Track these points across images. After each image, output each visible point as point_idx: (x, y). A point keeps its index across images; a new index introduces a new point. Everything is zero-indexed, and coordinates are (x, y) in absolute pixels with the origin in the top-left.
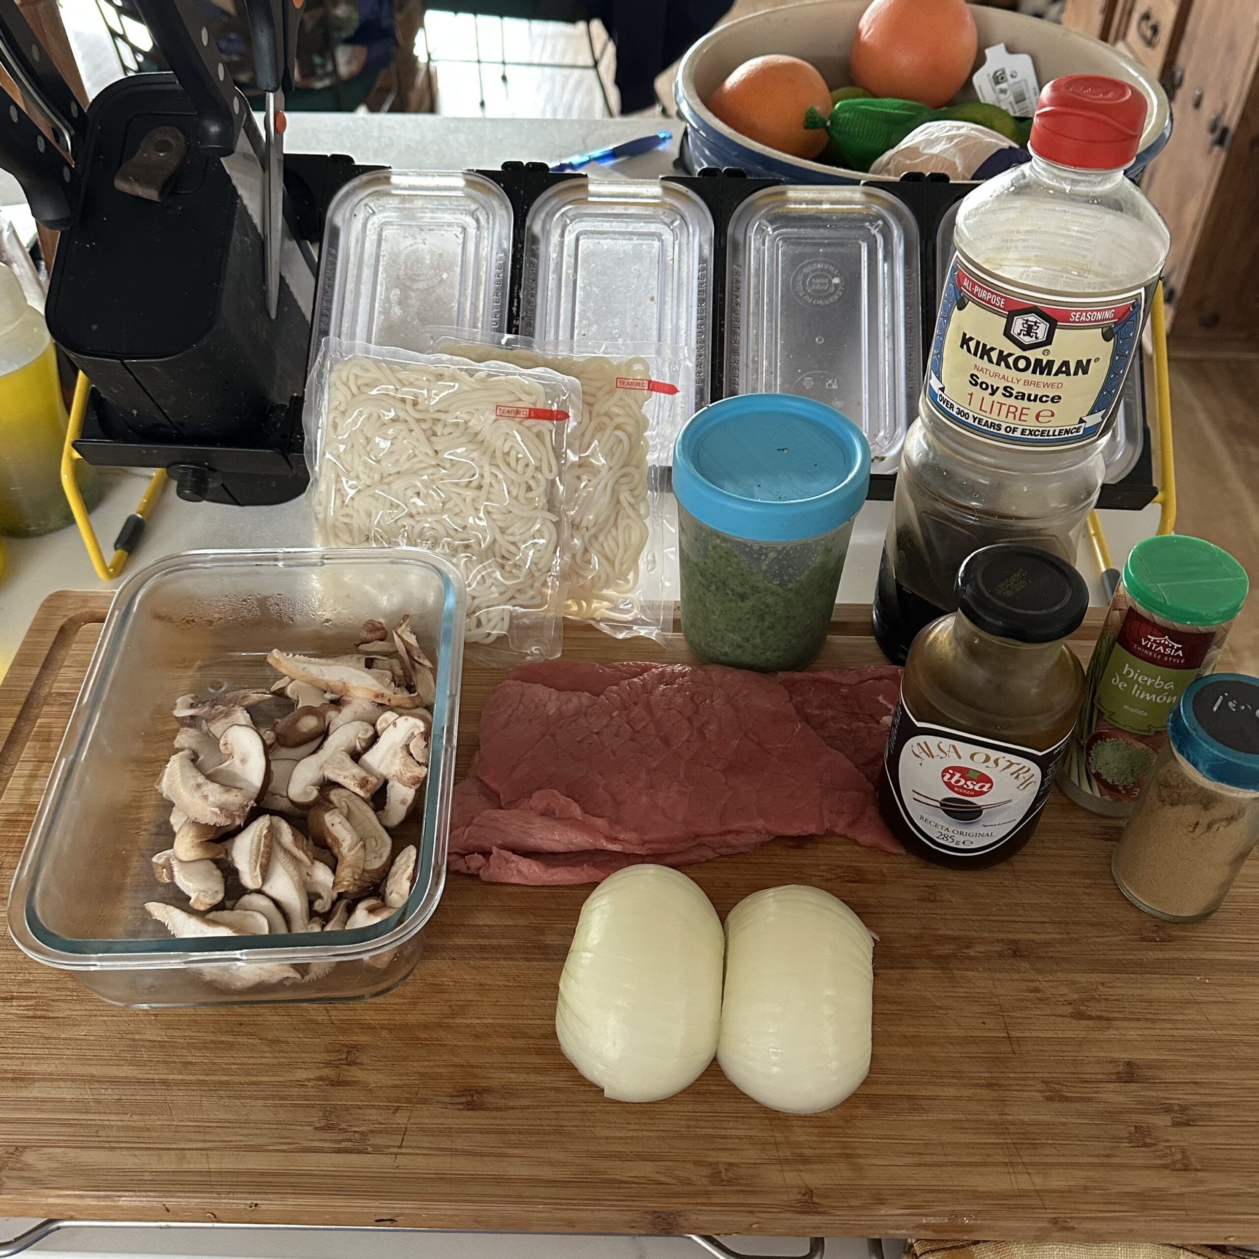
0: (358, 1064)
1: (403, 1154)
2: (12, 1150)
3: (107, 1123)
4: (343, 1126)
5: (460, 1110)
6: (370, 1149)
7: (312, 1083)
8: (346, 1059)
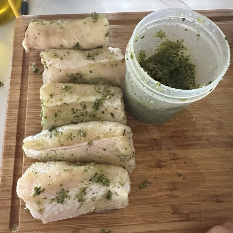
0: (178, 189)
1: (202, 220)
2: (75, 230)
3: (104, 217)
4: (180, 212)
5: (215, 203)
6: (191, 219)
7: (165, 197)
8: (173, 187)
